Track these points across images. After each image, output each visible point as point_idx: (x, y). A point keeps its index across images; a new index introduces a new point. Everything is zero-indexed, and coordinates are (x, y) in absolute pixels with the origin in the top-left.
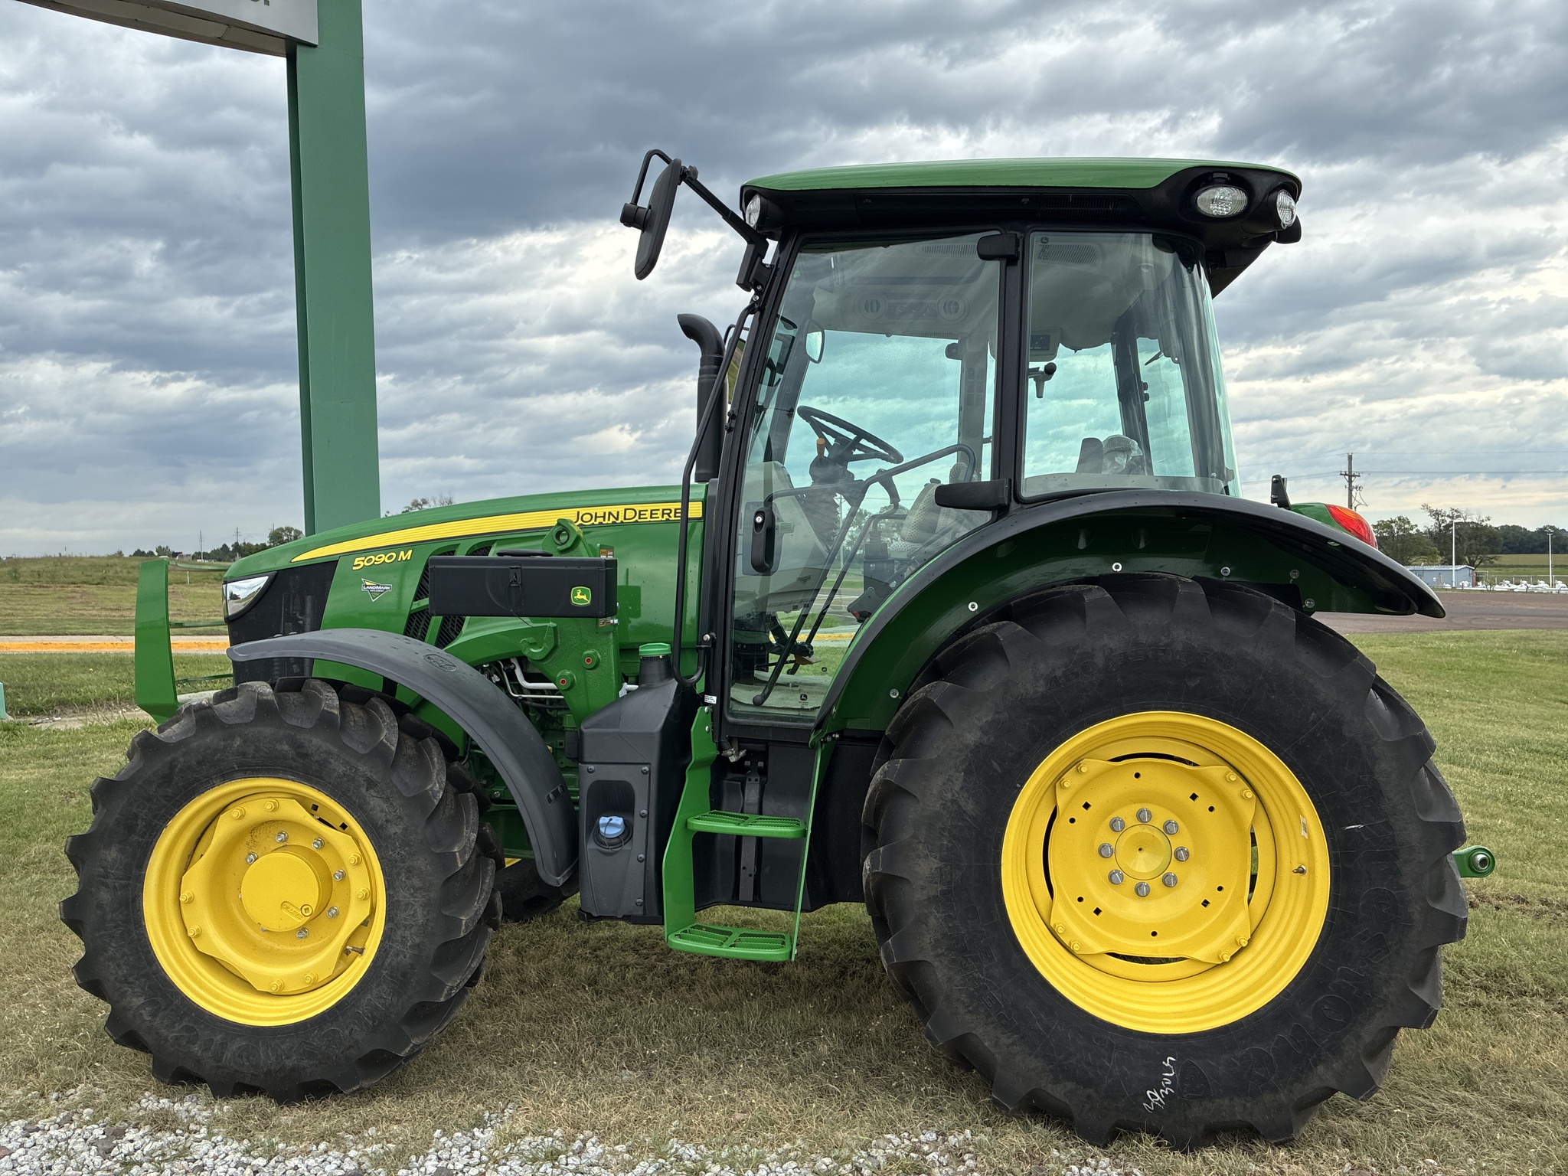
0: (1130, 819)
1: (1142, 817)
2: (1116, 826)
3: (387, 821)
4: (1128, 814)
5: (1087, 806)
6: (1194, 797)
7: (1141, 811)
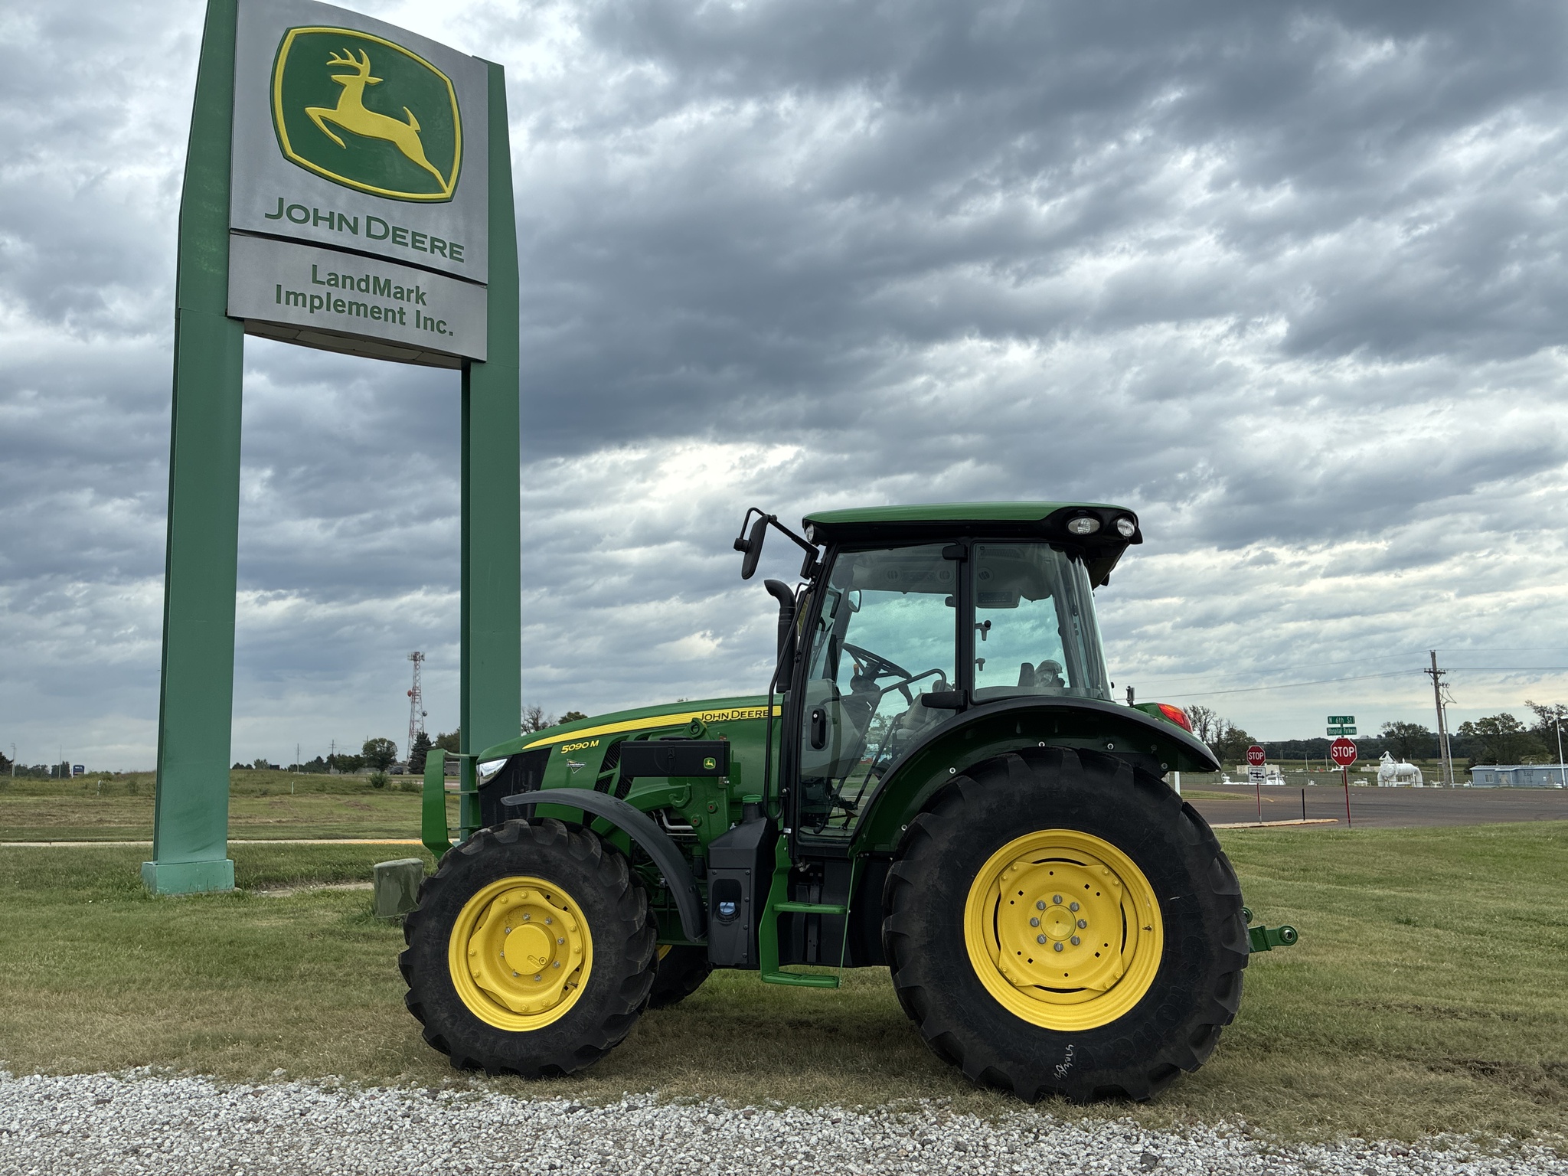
0: (1049, 902)
1: (1057, 901)
2: (1041, 907)
3: (595, 902)
4: (1047, 898)
5: (1021, 893)
6: (1087, 887)
7: (1056, 896)
